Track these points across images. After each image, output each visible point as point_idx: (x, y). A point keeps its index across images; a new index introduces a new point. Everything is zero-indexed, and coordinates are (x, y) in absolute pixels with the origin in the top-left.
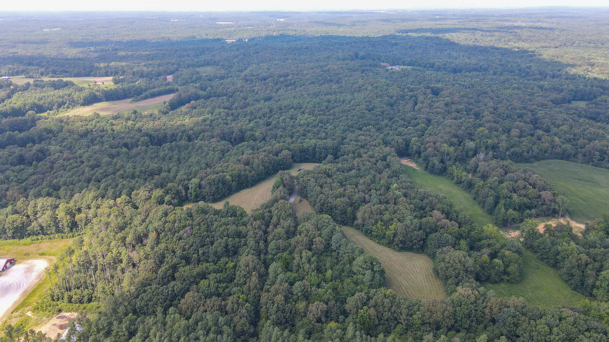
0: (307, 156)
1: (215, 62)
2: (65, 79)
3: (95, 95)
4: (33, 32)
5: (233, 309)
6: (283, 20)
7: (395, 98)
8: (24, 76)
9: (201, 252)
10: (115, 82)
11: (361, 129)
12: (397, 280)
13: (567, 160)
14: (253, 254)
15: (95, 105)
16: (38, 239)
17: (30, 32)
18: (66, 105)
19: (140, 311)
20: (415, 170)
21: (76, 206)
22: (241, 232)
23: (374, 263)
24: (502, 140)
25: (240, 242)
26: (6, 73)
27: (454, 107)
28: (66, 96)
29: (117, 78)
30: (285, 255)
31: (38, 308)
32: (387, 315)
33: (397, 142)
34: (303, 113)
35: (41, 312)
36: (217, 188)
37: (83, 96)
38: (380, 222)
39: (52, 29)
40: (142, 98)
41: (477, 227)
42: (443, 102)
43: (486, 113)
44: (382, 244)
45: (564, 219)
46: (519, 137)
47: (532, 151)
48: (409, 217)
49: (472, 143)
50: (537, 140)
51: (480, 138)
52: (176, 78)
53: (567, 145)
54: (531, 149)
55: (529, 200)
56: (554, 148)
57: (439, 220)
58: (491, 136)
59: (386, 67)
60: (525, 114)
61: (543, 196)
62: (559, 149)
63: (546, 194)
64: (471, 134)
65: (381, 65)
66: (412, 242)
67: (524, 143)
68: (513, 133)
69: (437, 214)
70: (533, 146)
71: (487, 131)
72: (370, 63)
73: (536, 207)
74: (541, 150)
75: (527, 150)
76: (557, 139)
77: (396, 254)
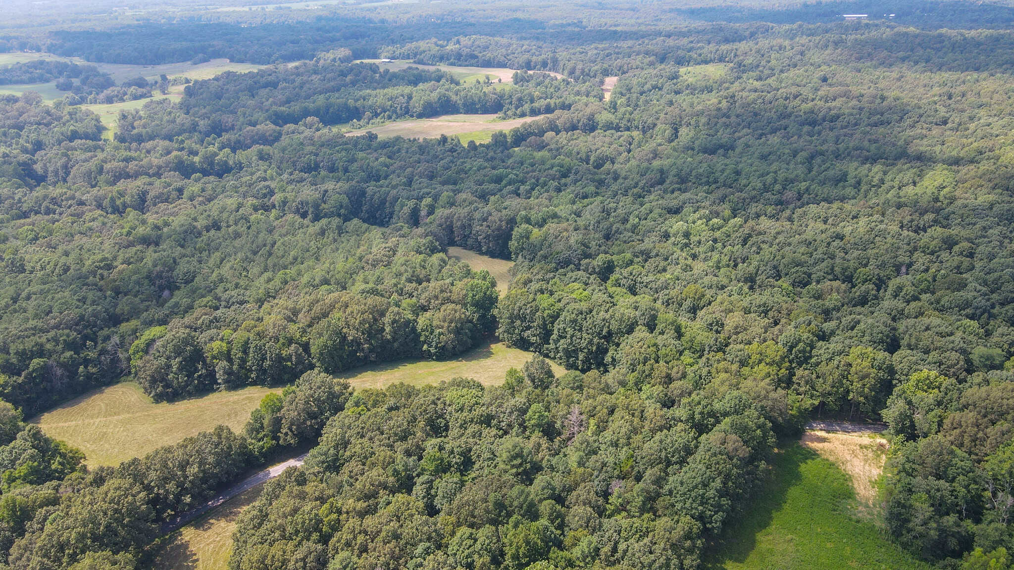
10: (516, 80)
29: (520, 73)
40: (515, 114)
52: (619, 81)
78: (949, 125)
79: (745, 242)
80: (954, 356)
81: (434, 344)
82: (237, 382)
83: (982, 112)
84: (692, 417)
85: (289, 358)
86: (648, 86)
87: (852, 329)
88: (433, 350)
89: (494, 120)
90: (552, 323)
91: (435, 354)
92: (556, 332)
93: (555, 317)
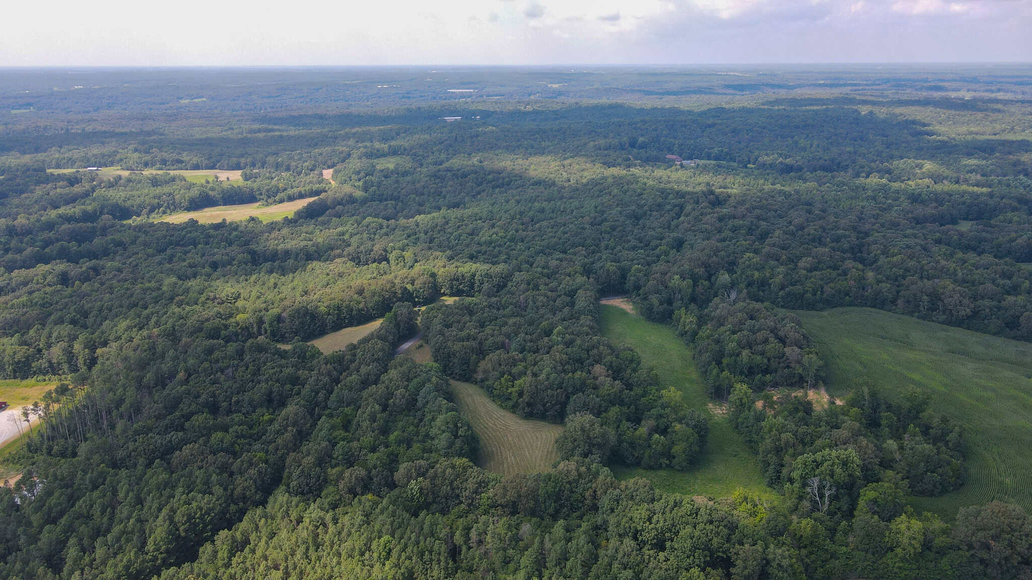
0: (461, 286)
1: (405, 149)
2: (172, 173)
3: (208, 196)
4: (164, 104)
5: (240, 469)
6: (556, 86)
7: (646, 208)
8: (119, 168)
9: (234, 399)
10: (246, 178)
11: (564, 252)
12: (501, 455)
13: (882, 309)
14: (304, 406)
15: (206, 209)
16: (45, 380)
17: (160, 104)
18: (161, 209)
19: (121, 464)
20: (626, 314)
21: (100, 339)
22: (298, 378)
23: (459, 425)
24: (779, 273)
25: (292, 390)
26: (96, 163)
27: (731, 223)
28: (164, 196)
29: (248, 172)
30: (348, 410)
31: (8, 460)
32: (445, 489)
33: (608, 270)
34: (493, 226)
35: (11, 465)
36: (302, 323)
37: (190, 196)
38: (506, 376)
39: (194, 100)
40: (275, 201)
41: (653, 391)
42: (716, 215)
43: (777, 233)
44: (505, 408)
45: (817, 391)
46: (810, 270)
47: (822, 292)
48: (547, 370)
49: (727, 276)
50: (839, 275)
51: (744, 269)
52: (336, 172)
53: (884, 285)
54: (822, 288)
55: (765, 361)
56: (863, 289)
57: (595, 378)
58: (763, 267)
59: (674, 161)
60: (845, 236)
61: (787, 354)
62: (869, 291)
63: (791, 352)
64: (733, 263)
65: (665, 158)
66: (544, 405)
67: (812, 279)
68: (801, 264)
69: (598, 369)
70: (827, 284)
71: (757, 259)
72: (648, 155)
73: (776, 371)
74: (839, 291)
75: (813, 290)
76: (870, 275)
77: (520, 422)
80: (642, 261)
82: (338, 327)
84: (565, 293)
85: (362, 310)
86: (362, 174)
87: (601, 259)
89: (258, 207)
90: (474, 279)
92: (477, 282)
93: (474, 275)
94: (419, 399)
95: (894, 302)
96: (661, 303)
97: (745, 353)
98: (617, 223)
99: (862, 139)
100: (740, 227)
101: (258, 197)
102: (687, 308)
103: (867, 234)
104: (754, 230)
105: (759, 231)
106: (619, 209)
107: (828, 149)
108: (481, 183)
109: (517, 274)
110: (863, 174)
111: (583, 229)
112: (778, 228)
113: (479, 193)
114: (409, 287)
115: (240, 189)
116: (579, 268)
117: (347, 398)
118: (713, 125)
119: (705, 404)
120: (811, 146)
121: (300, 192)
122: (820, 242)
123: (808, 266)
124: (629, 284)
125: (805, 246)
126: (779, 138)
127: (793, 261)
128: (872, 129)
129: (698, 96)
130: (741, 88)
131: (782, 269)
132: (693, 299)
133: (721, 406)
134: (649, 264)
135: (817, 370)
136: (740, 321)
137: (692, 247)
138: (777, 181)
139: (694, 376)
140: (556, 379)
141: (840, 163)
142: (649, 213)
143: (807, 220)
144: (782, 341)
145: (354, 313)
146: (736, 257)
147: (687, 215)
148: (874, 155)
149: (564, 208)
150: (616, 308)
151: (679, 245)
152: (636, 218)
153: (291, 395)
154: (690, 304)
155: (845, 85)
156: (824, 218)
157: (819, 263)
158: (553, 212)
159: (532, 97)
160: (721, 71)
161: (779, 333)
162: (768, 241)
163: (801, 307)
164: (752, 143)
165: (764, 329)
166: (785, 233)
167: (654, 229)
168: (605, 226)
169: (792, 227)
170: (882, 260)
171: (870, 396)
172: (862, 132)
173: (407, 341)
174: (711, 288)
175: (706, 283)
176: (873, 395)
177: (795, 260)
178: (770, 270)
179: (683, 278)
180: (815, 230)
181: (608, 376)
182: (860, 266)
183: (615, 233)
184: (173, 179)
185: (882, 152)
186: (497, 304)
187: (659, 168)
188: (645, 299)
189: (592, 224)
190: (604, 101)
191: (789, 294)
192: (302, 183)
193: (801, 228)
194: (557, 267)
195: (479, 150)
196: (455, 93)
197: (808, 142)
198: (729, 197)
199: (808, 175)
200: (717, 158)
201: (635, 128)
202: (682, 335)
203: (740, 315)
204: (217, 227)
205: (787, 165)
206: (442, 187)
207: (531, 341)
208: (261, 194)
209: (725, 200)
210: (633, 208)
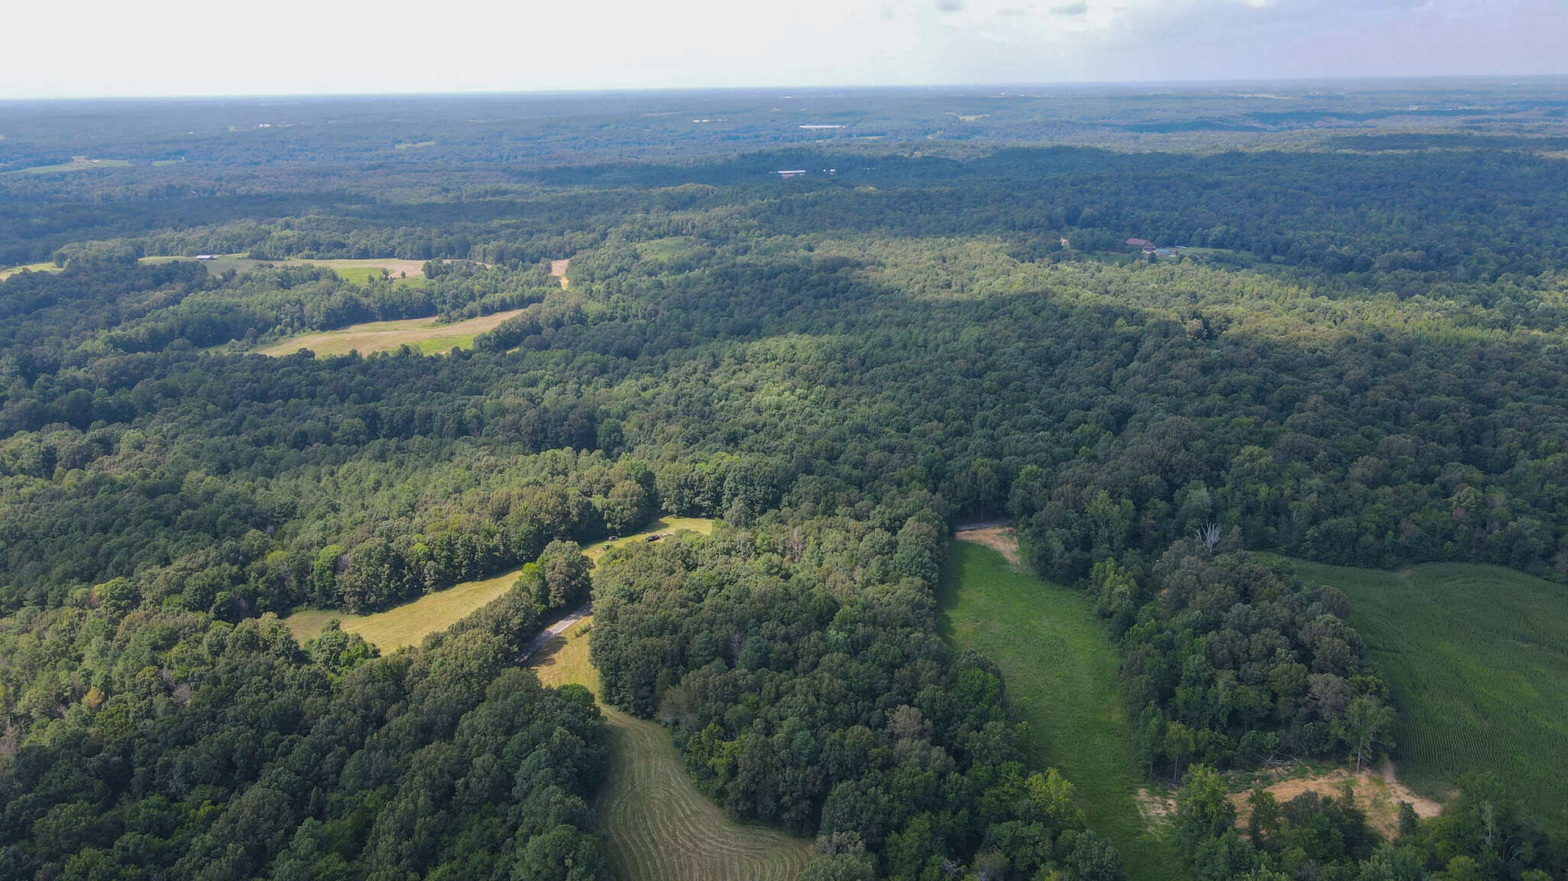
0: (697, 500)
1: (694, 226)
2: (318, 264)
3: (357, 305)
4: (371, 150)
6: (972, 118)
7: (1071, 343)
8: (247, 255)
9: (163, 759)
10: (430, 273)
13: (1522, 569)
14: (286, 785)
15: (354, 328)
17: (366, 150)
20: (1004, 562)
22: (300, 715)
24: (1311, 488)
25: (277, 744)
27: (1223, 379)
28: (288, 305)
29: (438, 263)
30: (372, 798)
33: (976, 474)
36: (375, 576)
37: (325, 306)
38: (711, 725)
39: (417, 145)
40: (462, 315)
41: (1013, 775)
42: (1196, 361)
43: (1313, 399)
44: (705, 792)
45: (1376, 776)
46: (1373, 484)
47: (1397, 532)
48: (792, 721)
49: (1203, 492)
50: (1433, 494)
51: (1238, 477)
52: (572, 264)
53: (1525, 520)
54: (1397, 523)
55: (1266, 700)
56: (1484, 526)
57: (894, 737)
58: (1279, 475)
59: (1140, 248)
60: (1447, 409)
61: (1314, 689)
62: (1496, 532)
63: (1324, 685)
64: (1221, 465)
65: (1126, 245)
66: (778, 798)
67: (1379, 505)
68: (1357, 470)
69: (904, 717)
70: (1407, 513)
71: (1267, 459)
72: (1095, 238)
73: (1288, 722)
74: (1432, 530)
75: (1378, 526)
76: (1499, 498)
77: (728, 829)
78: (954, 288)
79: (836, 406)
80: (1043, 454)
81: (617, 520)
82: (445, 582)
83: (978, 273)
84: (883, 524)
85: (496, 549)
86: (612, 269)
87: (966, 449)
88: (617, 527)
89: (434, 325)
90: (721, 485)
91: (620, 530)
92: (727, 492)
93: (722, 479)
94: (519, 776)
95: (1547, 556)
96: (1068, 547)
97: (1225, 678)
98: (1013, 373)
99: (1483, 209)
100: (1241, 387)
101: (439, 307)
102: (1118, 561)
103: (1491, 404)
104: (1267, 391)
105: (1276, 396)
106: (1021, 344)
107: (1420, 228)
108: (799, 289)
109: (802, 477)
110: (1485, 275)
111: (950, 382)
112: (1317, 391)
113: (791, 307)
114: (597, 501)
115: (410, 295)
116: (919, 469)
117: (378, 770)
118: (1217, 185)
119: (1132, 791)
120: (1390, 221)
121: (503, 301)
122: (1396, 419)
123: (1369, 474)
124: (1015, 501)
125: (1367, 428)
126: (1333, 207)
127: (1340, 461)
128: (1501, 190)
129: (1200, 133)
130: (1275, 118)
131: (1316, 481)
132: (1135, 538)
133: (1165, 795)
134: (1055, 462)
135: (1378, 735)
136: (1219, 600)
137: (1144, 423)
138: (1322, 289)
139: (1117, 716)
140: (807, 743)
141: (1440, 254)
142: (1075, 352)
143: (1375, 373)
144: (1305, 654)
145: (479, 555)
146: (1226, 452)
147: (1146, 359)
148: (1505, 240)
149: (925, 340)
150: (984, 549)
151: (1119, 421)
152: (1049, 361)
153: (274, 753)
154: (1126, 549)
155: (1454, 113)
156: (1408, 367)
157: (1392, 466)
158: (905, 347)
159: (929, 137)
160: (1245, 92)
161: (1301, 635)
162: (1295, 418)
163: (1352, 562)
164: (1282, 217)
165: (1268, 625)
166: (1329, 399)
167: (1078, 386)
168: (989, 380)
169: (1342, 388)
170: (1525, 463)
171: (1498, 824)
172: (1483, 196)
173: (563, 618)
174: (1171, 515)
175: (1162, 505)
176: (1505, 819)
177: (1344, 460)
178: (1291, 482)
179: (1115, 496)
180: (1389, 394)
181: (921, 735)
182: (1478, 476)
183: (1005, 393)
184: (316, 276)
185: (1521, 233)
186: (744, 545)
187: (1110, 262)
188: (1040, 534)
189: (967, 375)
190: (1045, 142)
191: (1327, 534)
192: (514, 284)
193: (1361, 387)
194: (880, 465)
195: (813, 228)
196: (809, 130)
197: (1384, 216)
198: (1229, 321)
199: (1383, 277)
200: (1218, 244)
201: (1082, 192)
202: (1104, 616)
203: (1219, 587)
204: (338, 364)
205: (1342, 258)
206: (731, 295)
207: (786, 638)
208: (444, 302)
209: (1219, 328)
210: (1047, 342)
